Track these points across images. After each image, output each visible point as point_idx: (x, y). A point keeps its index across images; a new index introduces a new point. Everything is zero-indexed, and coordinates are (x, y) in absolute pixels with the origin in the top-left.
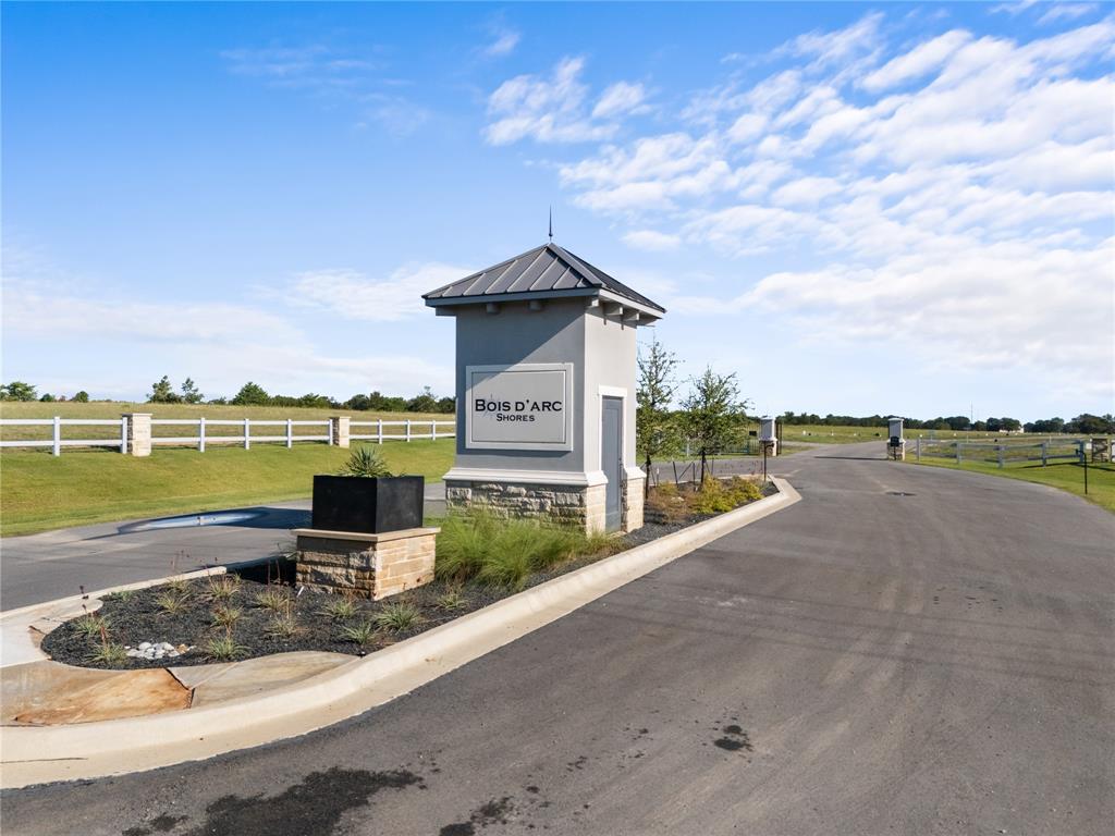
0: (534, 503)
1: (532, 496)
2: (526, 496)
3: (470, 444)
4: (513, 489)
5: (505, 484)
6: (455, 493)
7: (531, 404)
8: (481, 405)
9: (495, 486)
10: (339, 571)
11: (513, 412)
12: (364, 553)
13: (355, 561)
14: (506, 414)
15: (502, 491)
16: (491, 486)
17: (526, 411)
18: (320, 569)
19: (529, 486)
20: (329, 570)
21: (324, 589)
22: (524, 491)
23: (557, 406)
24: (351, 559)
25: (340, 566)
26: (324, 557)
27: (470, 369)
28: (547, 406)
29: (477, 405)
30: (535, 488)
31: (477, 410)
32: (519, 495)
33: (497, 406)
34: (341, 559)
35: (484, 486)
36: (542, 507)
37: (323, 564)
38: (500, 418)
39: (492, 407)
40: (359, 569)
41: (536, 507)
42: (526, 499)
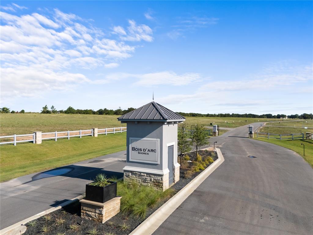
0: (149, 178)
1: (148, 177)
2: (146, 176)
3: (130, 160)
4: (142, 174)
5: (140, 173)
6: (126, 174)
7: (147, 150)
8: (134, 149)
9: (137, 173)
10: (93, 214)
11: (142, 152)
12: (100, 209)
13: (97, 211)
14: (141, 152)
15: (140, 174)
16: (136, 173)
17: (146, 152)
18: (88, 212)
19: (147, 174)
20: (90, 213)
21: (89, 218)
22: (146, 175)
23: (155, 151)
24: (96, 211)
25: (93, 212)
26: (89, 209)
27: (130, 138)
28: (152, 151)
29: (132, 149)
30: (149, 174)
31: (132, 150)
32: (144, 176)
33: (138, 150)
34: (93, 210)
35: (134, 173)
36: (151, 180)
37: (89, 211)
38: (139, 153)
39: (137, 150)
40: (98, 214)
41: (149, 180)
42: (146, 177)
